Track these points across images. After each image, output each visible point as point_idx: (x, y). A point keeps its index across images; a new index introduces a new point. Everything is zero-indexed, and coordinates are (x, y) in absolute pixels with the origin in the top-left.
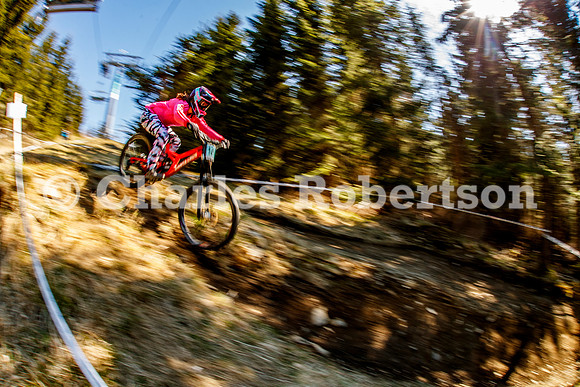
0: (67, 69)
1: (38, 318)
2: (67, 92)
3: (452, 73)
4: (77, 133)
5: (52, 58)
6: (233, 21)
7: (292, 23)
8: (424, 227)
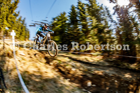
0: (25, 25)
1: (18, 84)
2: (26, 30)
3: (117, 22)
4: (28, 40)
5: (21, 22)
6: (64, 13)
7: (79, 13)
8: (114, 61)
